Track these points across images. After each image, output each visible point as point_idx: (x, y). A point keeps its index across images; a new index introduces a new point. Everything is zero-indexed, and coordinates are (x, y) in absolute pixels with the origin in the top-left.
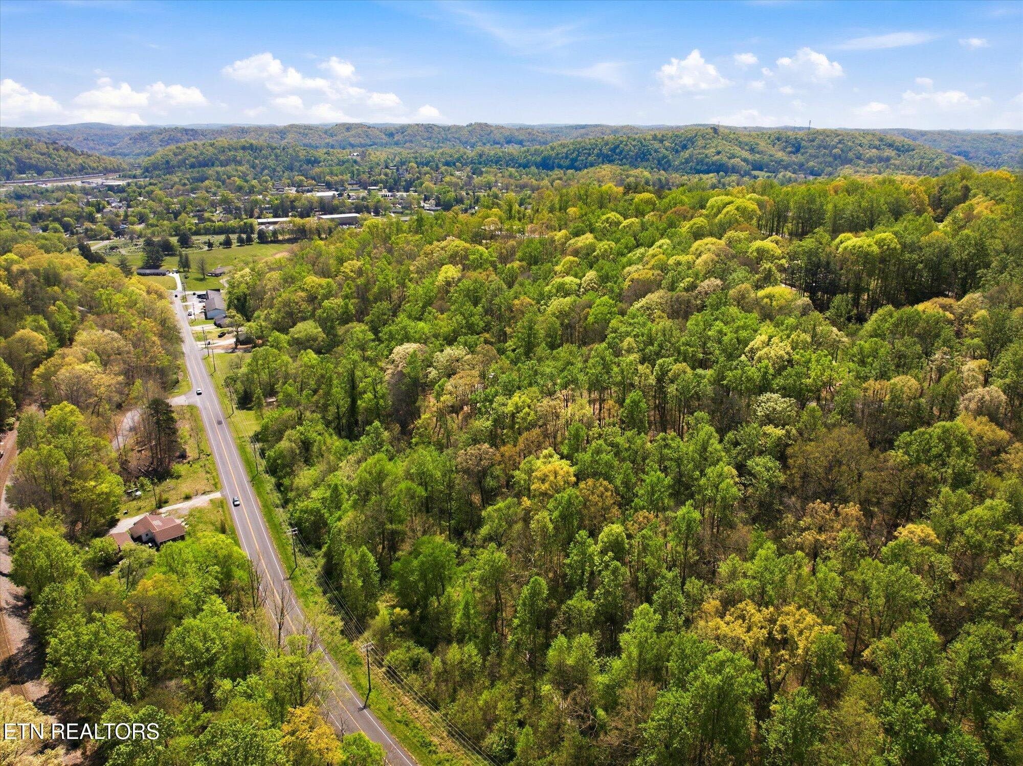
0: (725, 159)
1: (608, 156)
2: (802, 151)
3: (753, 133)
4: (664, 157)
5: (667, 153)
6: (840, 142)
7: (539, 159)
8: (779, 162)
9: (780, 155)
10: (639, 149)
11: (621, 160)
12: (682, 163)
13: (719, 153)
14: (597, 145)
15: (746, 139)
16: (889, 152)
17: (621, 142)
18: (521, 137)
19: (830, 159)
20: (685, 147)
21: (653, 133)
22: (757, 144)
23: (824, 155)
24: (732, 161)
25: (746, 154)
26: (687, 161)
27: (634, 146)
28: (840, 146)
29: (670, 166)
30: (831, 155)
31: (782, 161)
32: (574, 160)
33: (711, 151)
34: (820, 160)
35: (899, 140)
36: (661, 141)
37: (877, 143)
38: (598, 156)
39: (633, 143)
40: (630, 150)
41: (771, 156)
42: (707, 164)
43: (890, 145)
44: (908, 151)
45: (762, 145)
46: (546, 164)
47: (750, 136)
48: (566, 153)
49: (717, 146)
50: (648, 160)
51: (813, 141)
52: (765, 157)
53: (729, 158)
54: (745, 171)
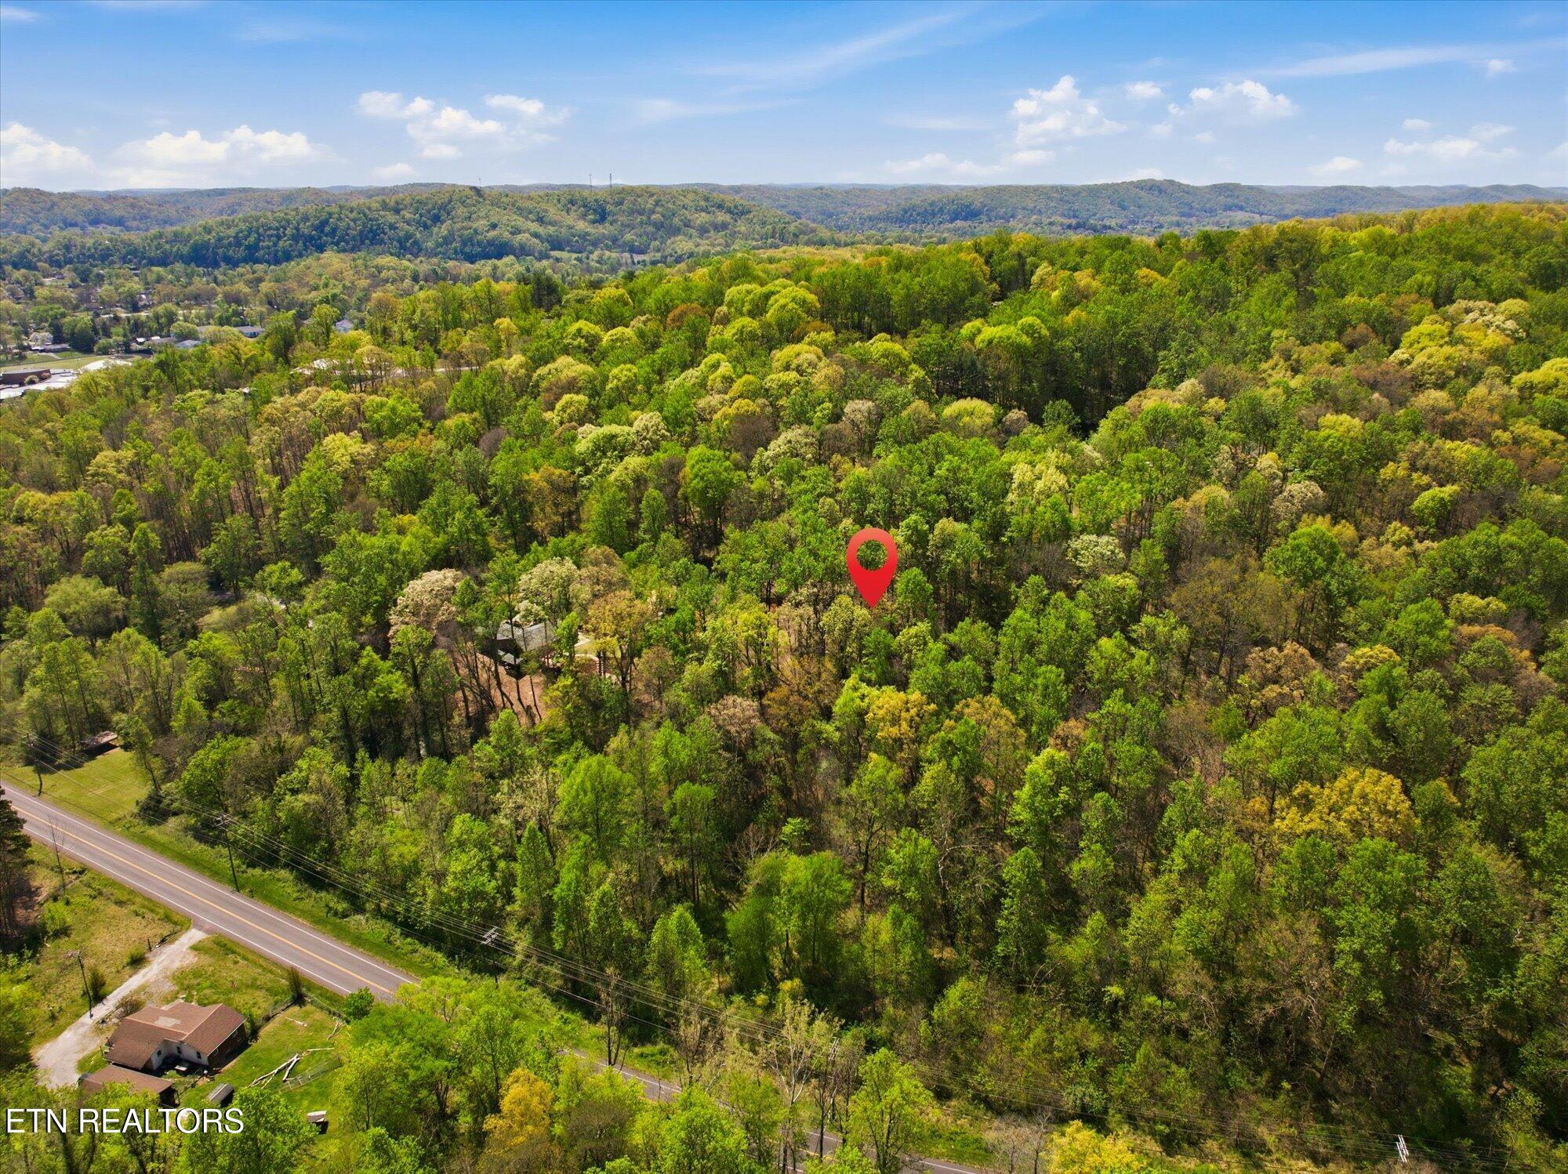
0: (507, 235)
1: (311, 238)
2: (610, 218)
3: (533, 194)
4: (408, 236)
5: (411, 229)
6: (657, 203)
7: (185, 250)
8: (584, 236)
9: (581, 226)
10: (364, 224)
11: (337, 244)
12: (439, 245)
13: (494, 226)
14: (288, 221)
15: (528, 204)
16: (722, 217)
17: (330, 215)
18: (117, 213)
19: (651, 229)
20: (437, 219)
21: (379, 198)
22: (546, 211)
23: (641, 223)
24: (519, 237)
25: (534, 227)
26: (447, 241)
27: (354, 221)
28: (658, 209)
29: (420, 250)
30: (649, 222)
31: (587, 234)
32: (253, 249)
33: (481, 224)
34: (638, 230)
35: (729, 199)
36: (397, 211)
37: (703, 203)
38: (295, 238)
39: (352, 216)
40: (349, 228)
41: (571, 228)
42: (479, 244)
43: (720, 207)
44: (743, 213)
45: (553, 212)
46: (203, 256)
47: (530, 198)
48: (236, 237)
49: (487, 216)
50: (382, 242)
51: (621, 203)
52: (563, 230)
53: (513, 233)
54: (540, 252)
